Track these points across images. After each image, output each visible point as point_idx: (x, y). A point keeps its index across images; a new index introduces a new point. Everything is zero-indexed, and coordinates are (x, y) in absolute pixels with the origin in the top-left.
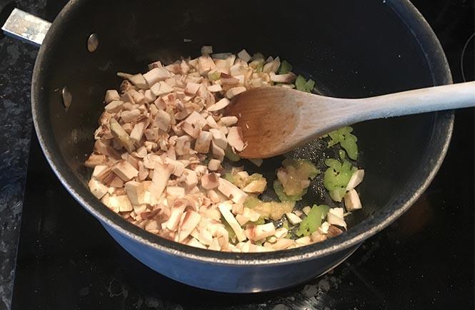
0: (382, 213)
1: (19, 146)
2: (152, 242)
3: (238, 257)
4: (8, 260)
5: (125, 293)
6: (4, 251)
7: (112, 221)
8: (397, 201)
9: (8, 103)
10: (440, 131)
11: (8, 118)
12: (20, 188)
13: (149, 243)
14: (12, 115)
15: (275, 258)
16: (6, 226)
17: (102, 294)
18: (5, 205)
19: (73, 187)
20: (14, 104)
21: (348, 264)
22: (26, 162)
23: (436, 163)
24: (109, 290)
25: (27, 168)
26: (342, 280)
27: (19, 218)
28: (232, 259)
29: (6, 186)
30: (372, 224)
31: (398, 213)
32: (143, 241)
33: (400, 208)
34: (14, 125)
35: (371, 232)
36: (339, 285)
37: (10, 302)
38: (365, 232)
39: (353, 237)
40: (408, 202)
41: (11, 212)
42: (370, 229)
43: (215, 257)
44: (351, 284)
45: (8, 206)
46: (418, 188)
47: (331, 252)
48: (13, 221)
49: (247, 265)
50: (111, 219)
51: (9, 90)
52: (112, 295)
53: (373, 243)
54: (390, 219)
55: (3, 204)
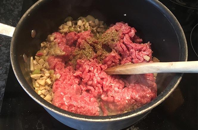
0: (166, 91)
1: (6, 66)
2: (72, 116)
3: (110, 117)
5: (43, 128)
7: (54, 109)
8: (171, 85)
9: (3, 48)
10: (183, 54)
11: (2, 54)
13: (71, 117)
14: (4, 53)
15: (126, 116)
17: (33, 128)
19: (35, 97)
20: (5, 49)
27: (3, 95)
28: (108, 119)
30: (163, 96)
31: (172, 90)
32: (68, 116)
33: (173, 88)
34: (5, 57)
35: (163, 99)
38: (161, 99)
39: (156, 103)
40: (176, 85)
42: (162, 98)
43: (101, 119)
47: (148, 110)
49: (114, 121)
50: (53, 109)
51: (4, 43)
52: (38, 128)
54: (170, 93)
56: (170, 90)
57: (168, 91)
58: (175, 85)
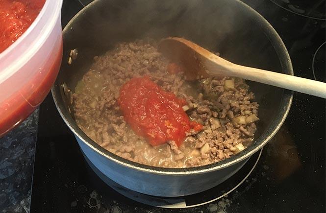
4: (27, 184)
5: (99, 206)
6: (24, 178)
8: (268, 132)
12: (33, 139)
16: (25, 163)
17: (84, 206)
18: (24, 151)
21: (237, 192)
22: (36, 123)
23: (287, 109)
24: (89, 204)
25: (37, 127)
26: (233, 201)
27: (34, 158)
29: (24, 139)
36: (231, 204)
37: (29, 210)
41: (28, 154)
44: (238, 204)
45: (26, 151)
46: (279, 123)
48: (29, 160)
52: (90, 207)
53: (253, 179)
55: (22, 150)
56: (266, 138)
57: (263, 139)
58: (273, 132)
